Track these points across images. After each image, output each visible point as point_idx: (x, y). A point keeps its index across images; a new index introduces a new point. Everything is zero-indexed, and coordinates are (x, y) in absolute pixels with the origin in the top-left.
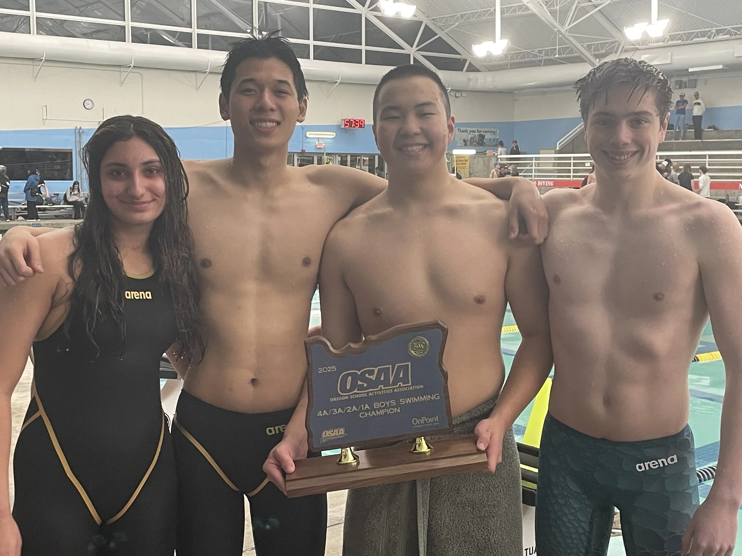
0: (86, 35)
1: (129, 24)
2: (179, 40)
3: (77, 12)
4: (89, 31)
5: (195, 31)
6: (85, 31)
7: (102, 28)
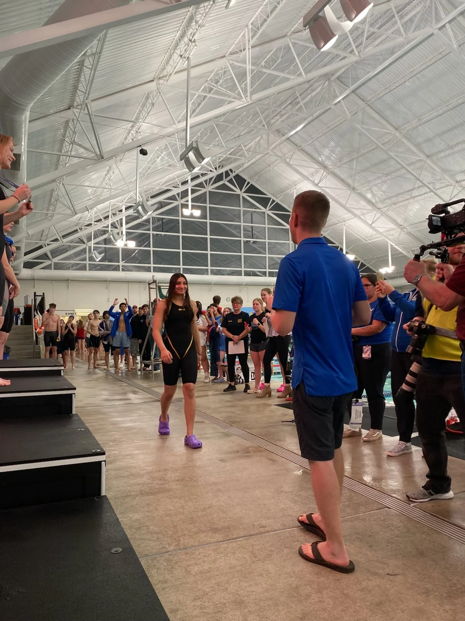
0: (228, 275)
1: (243, 269)
2: (263, 274)
3: (225, 266)
4: (230, 273)
5: (268, 270)
6: (228, 273)
7: (233, 271)
